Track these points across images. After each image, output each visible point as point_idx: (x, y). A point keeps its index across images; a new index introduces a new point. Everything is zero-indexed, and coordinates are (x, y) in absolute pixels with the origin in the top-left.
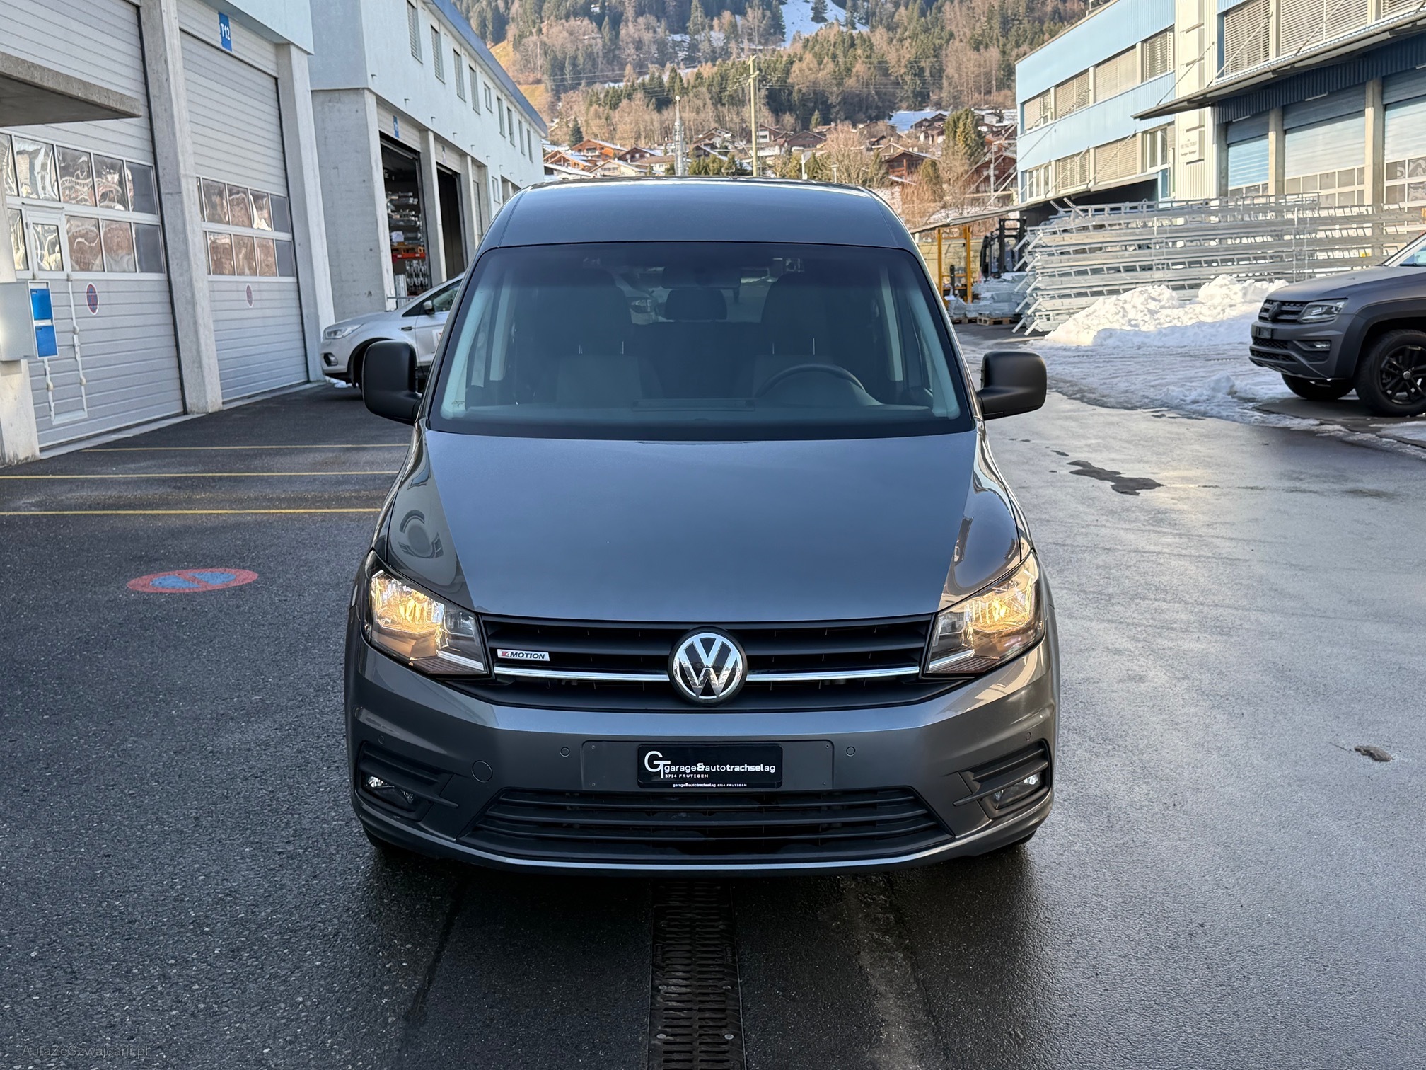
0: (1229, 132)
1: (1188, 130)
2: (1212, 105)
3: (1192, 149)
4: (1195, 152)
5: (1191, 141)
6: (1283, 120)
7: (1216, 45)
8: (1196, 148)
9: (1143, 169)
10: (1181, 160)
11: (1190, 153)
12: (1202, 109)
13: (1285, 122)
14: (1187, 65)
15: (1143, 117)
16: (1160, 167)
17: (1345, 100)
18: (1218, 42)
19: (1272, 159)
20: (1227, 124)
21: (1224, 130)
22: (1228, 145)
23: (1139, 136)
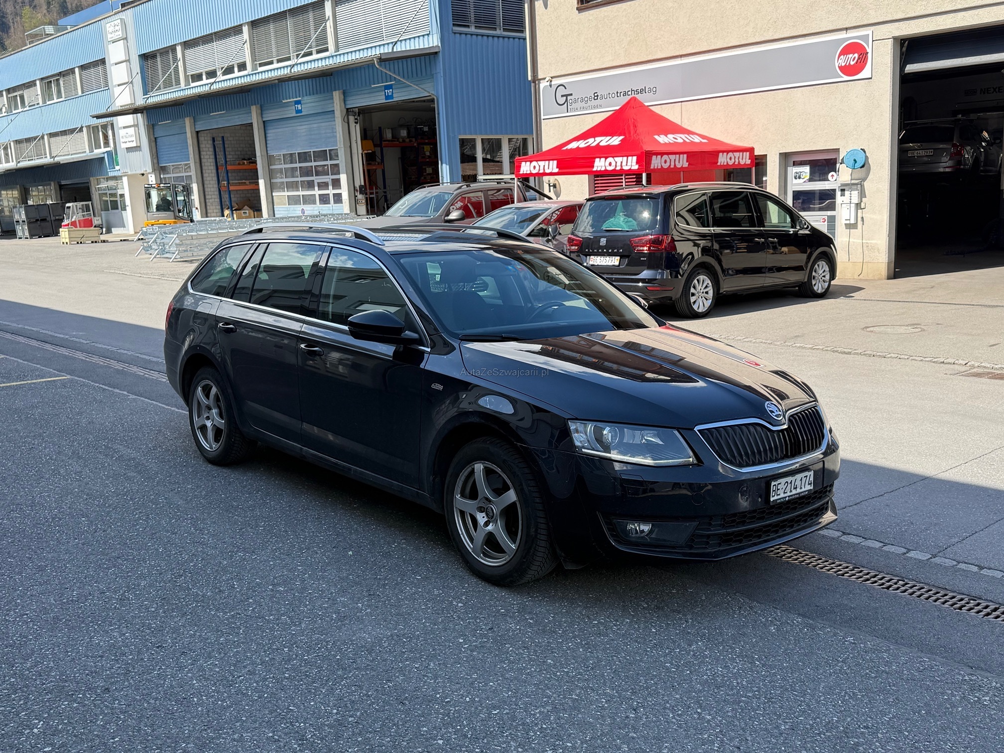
0: (155, 130)
1: (124, 128)
2: (142, 113)
3: (131, 139)
5: (129, 134)
6: (195, 125)
7: (139, 74)
8: (134, 138)
9: (91, 151)
10: (122, 146)
11: (129, 142)
12: (135, 115)
13: (197, 126)
14: (119, 85)
15: (98, 117)
16: (103, 150)
17: (236, 117)
18: (141, 73)
19: (191, 149)
20: (153, 125)
21: (151, 128)
22: (155, 138)
23: (85, 129)
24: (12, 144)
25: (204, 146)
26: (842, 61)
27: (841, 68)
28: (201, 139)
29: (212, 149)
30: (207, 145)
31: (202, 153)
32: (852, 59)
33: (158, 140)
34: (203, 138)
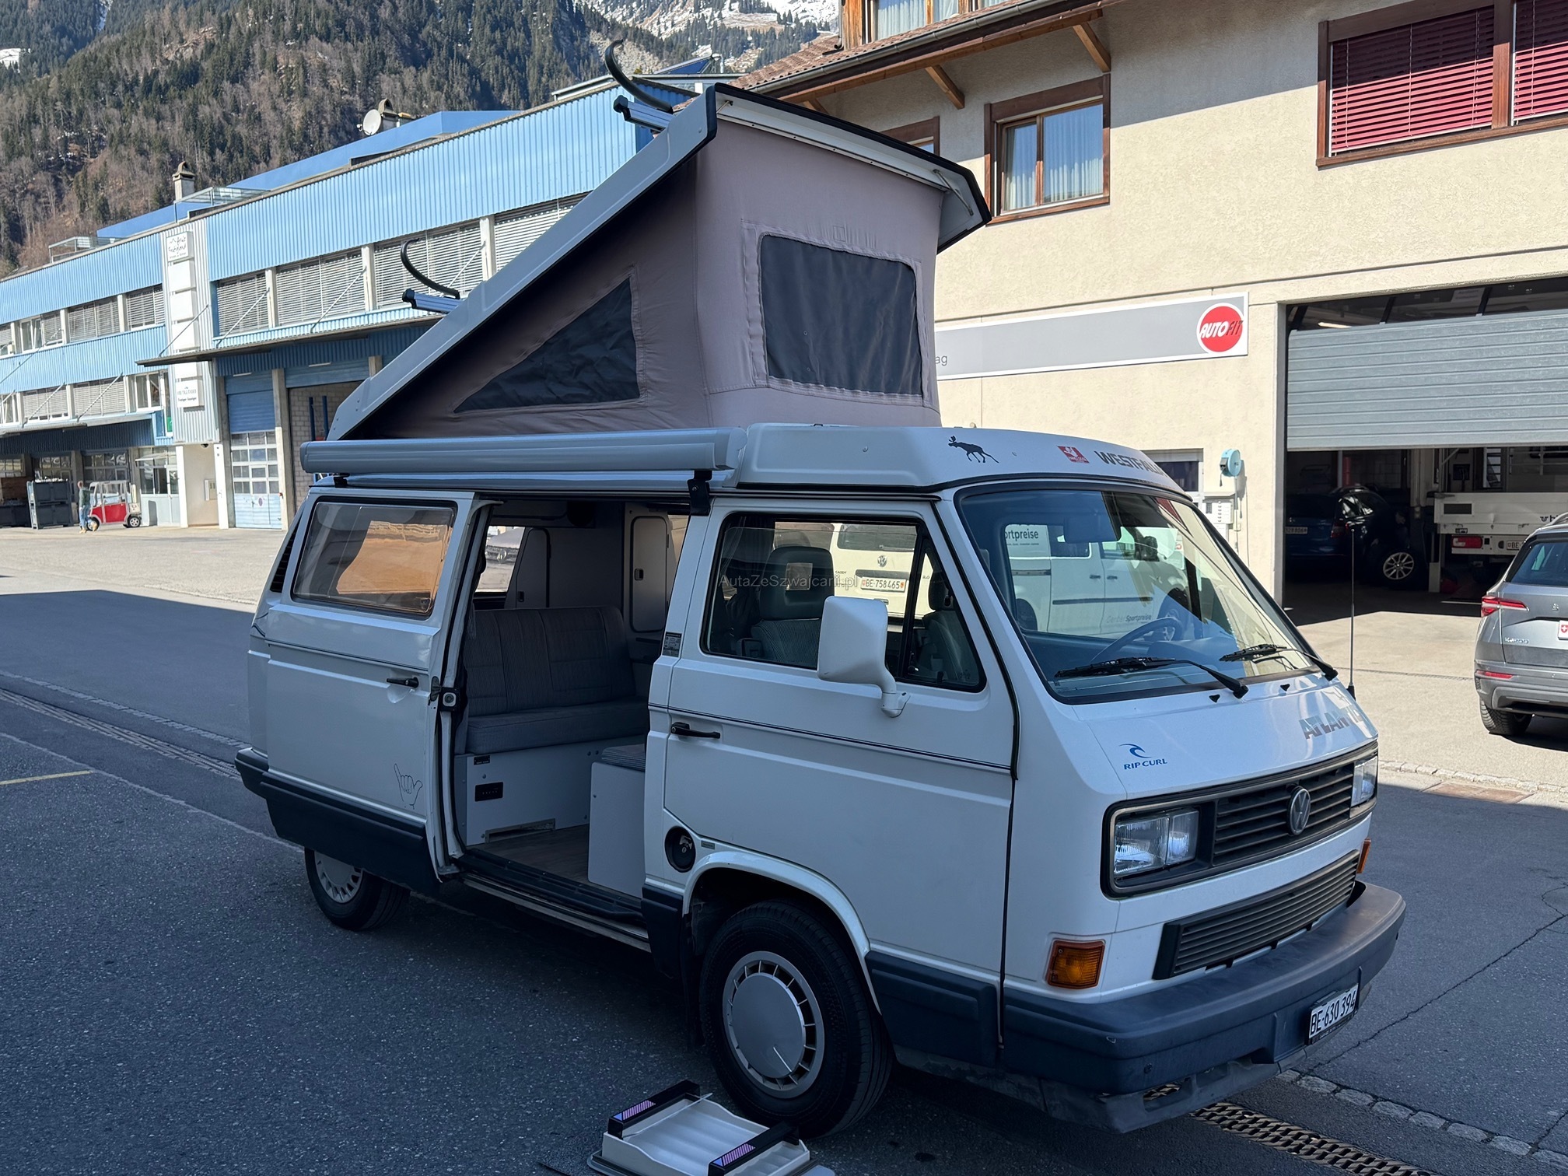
0: (228, 385)
1: (183, 380)
2: (210, 360)
3: (191, 396)
4: (194, 399)
5: (189, 389)
6: (285, 380)
7: (210, 307)
8: (196, 395)
9: (133, 409)
10: (178, 405)
11: (189, 399)
13: (288, 382)
14: (179, 322)
15: (147, 364)
16: (150, 409)
17: (346, 370)
18: (212, 306)
19: (278, 412)
20: (225, 378)
21: (222, 383)
22: (228, 396)
23: (126, 379)
24: (18, 395)
25: (297, 409)
26: (1207, 331)
27: (1205, 340)
28: (292, 398)
29: (308, 414)
30: (302, 409)
31: (293, 418)
32: (1221, 328)
33: (231, 398)
34: (296, 398)
